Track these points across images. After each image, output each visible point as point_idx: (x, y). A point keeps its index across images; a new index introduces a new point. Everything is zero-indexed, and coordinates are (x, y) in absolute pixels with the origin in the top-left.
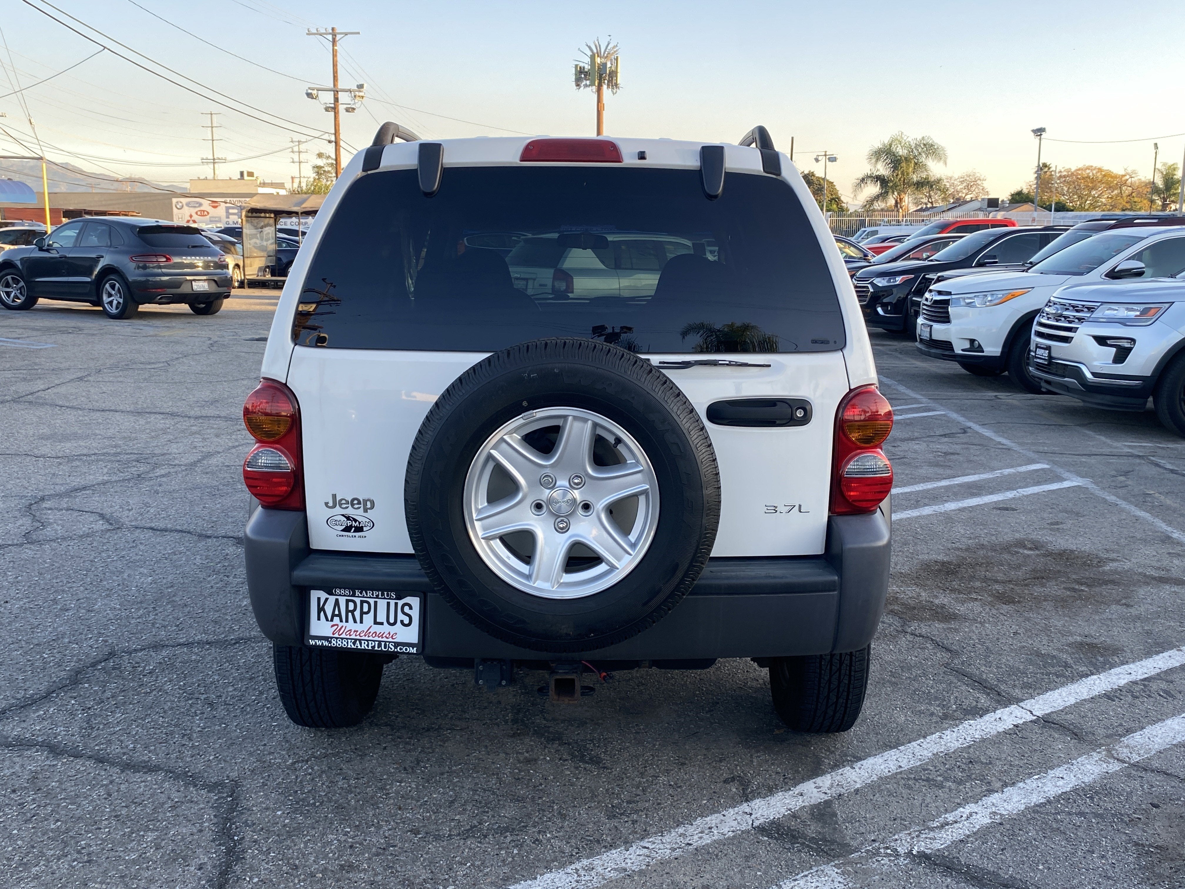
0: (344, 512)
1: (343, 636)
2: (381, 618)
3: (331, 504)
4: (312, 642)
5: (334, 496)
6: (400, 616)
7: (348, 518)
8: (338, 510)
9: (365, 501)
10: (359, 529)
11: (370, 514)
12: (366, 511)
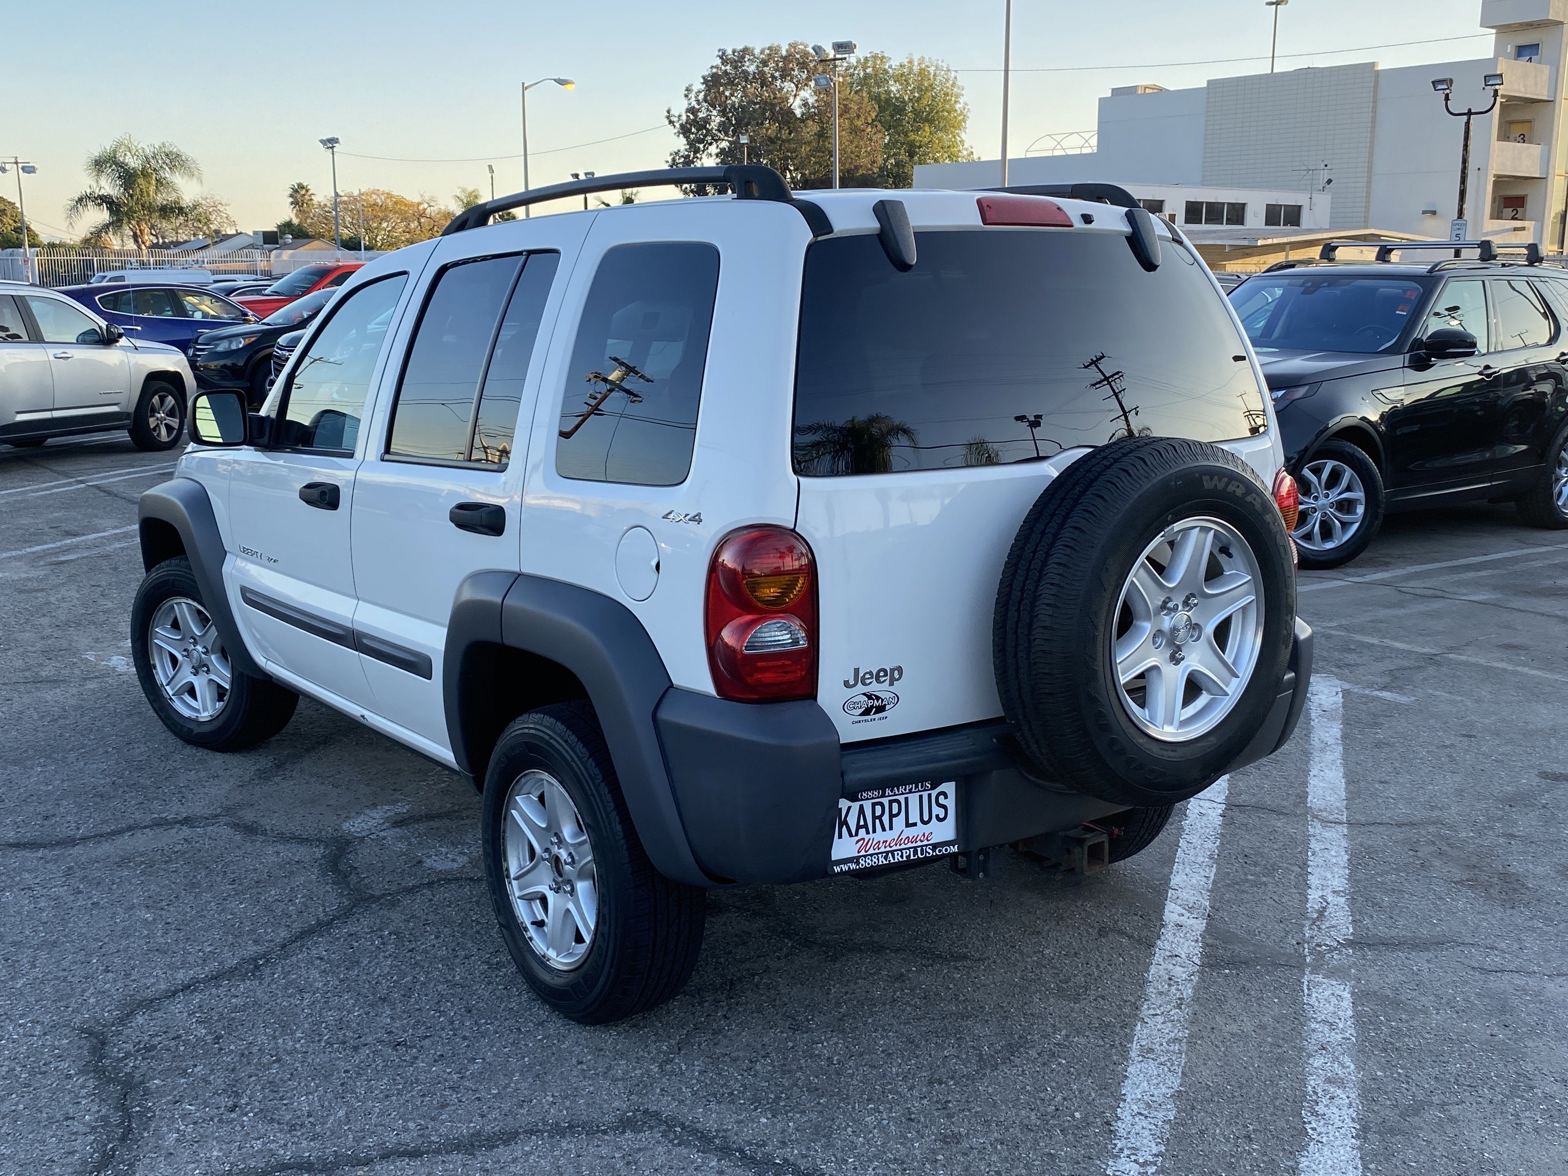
0: (866, 689)
1: (871, 851)
2: (914, 817)
3: (852, 682)
4: (837, 869)
5: (857, 671)
6: (937, 810)
7: (869, 697)
8: (860, 688)
9: (892, 670)
10: (881, 709)
11: (897, 687)
12: (891, 684)
